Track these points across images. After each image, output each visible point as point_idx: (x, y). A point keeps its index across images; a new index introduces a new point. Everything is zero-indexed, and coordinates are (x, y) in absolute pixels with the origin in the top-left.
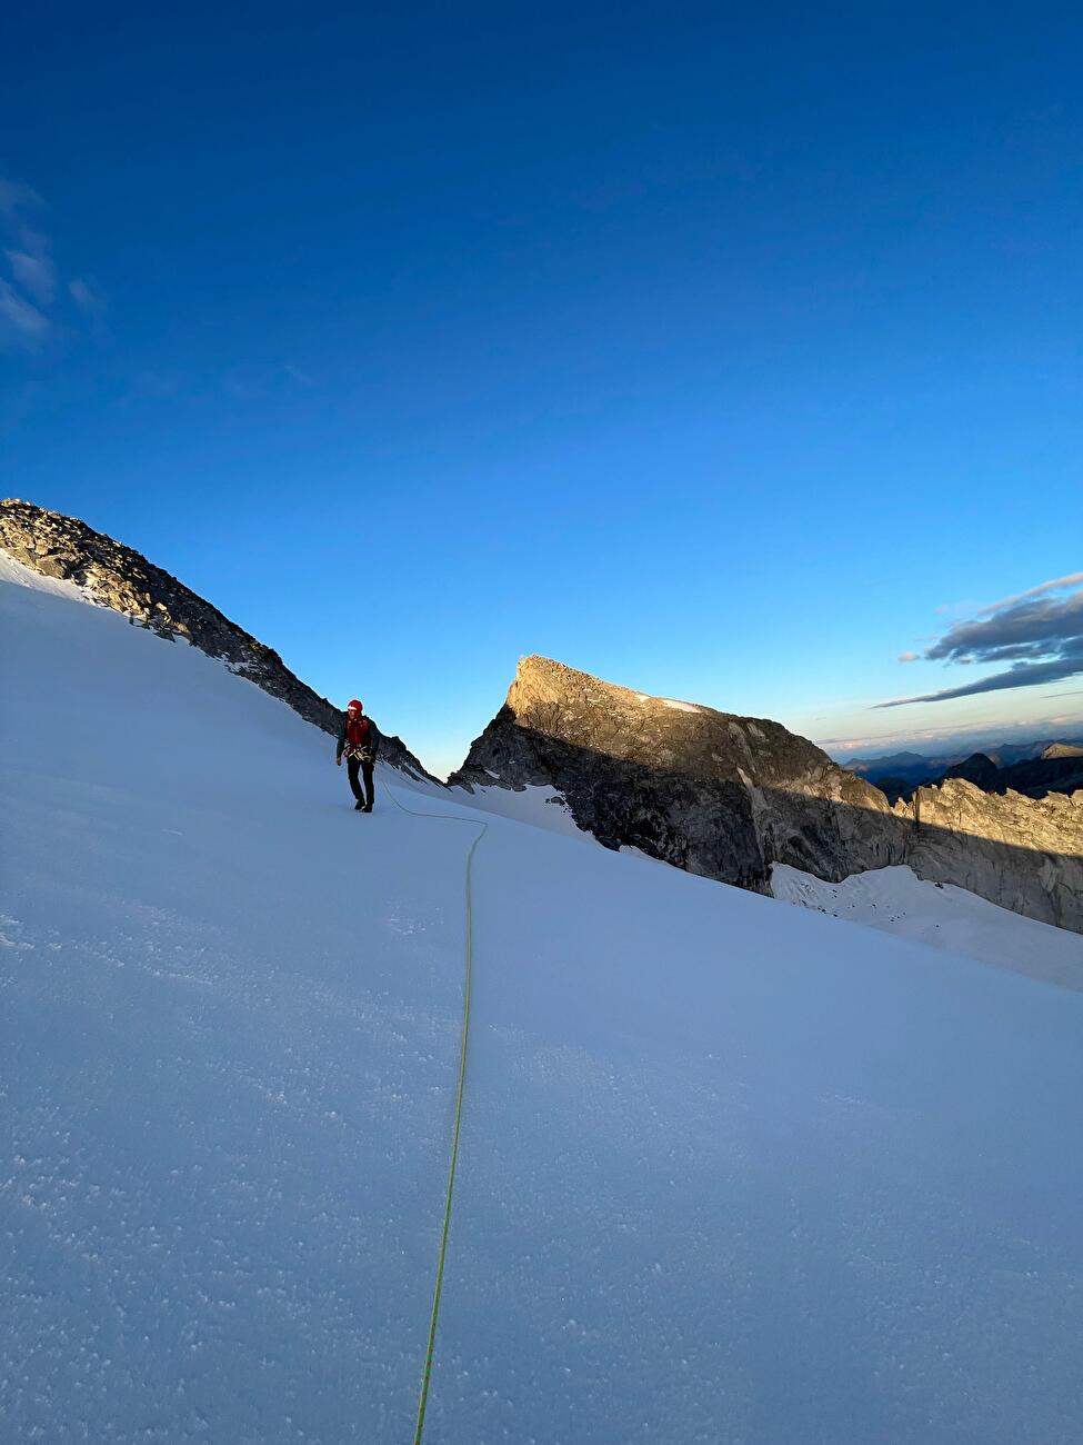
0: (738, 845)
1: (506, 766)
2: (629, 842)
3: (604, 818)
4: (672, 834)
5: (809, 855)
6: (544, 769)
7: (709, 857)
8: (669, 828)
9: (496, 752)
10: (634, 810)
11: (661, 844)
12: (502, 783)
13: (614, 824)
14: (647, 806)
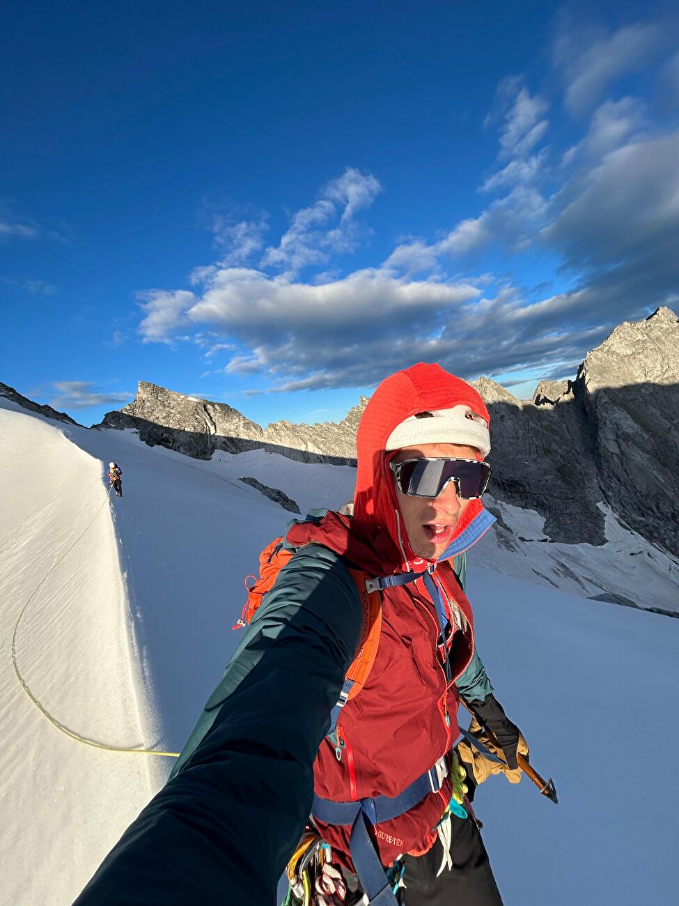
0: (197, 444)
1: (117, 422)
2: (159, 444)
3: (150, 437)
4: (174, 441)
5: (228, 446)
6: (133, 423)
7: (187, 447)
8: (173, 439)
9: (113, 418)
10: (162, 434)
11: (171, 445)
12: (115, 428)
13: (155, 439)
14: (166, 433)
